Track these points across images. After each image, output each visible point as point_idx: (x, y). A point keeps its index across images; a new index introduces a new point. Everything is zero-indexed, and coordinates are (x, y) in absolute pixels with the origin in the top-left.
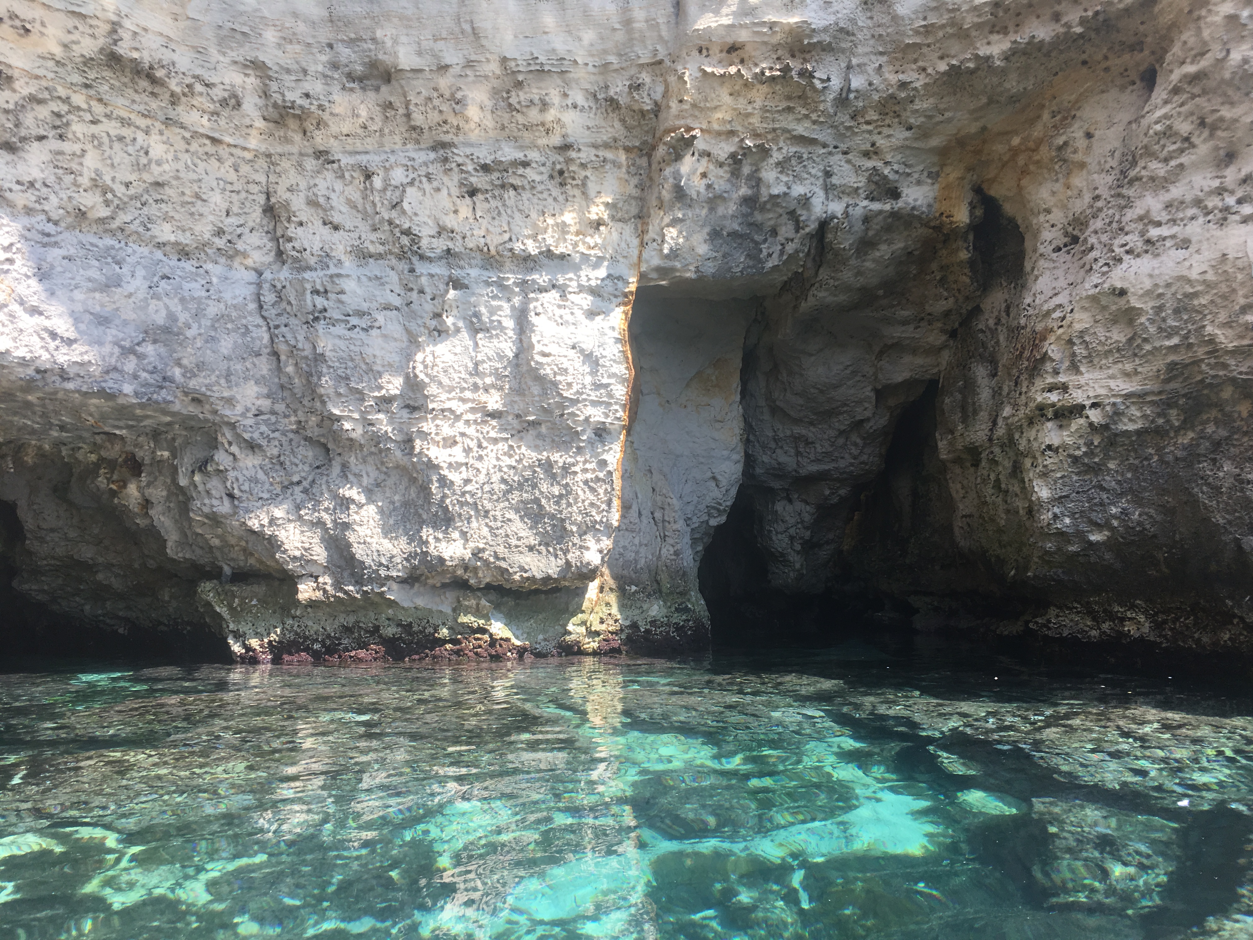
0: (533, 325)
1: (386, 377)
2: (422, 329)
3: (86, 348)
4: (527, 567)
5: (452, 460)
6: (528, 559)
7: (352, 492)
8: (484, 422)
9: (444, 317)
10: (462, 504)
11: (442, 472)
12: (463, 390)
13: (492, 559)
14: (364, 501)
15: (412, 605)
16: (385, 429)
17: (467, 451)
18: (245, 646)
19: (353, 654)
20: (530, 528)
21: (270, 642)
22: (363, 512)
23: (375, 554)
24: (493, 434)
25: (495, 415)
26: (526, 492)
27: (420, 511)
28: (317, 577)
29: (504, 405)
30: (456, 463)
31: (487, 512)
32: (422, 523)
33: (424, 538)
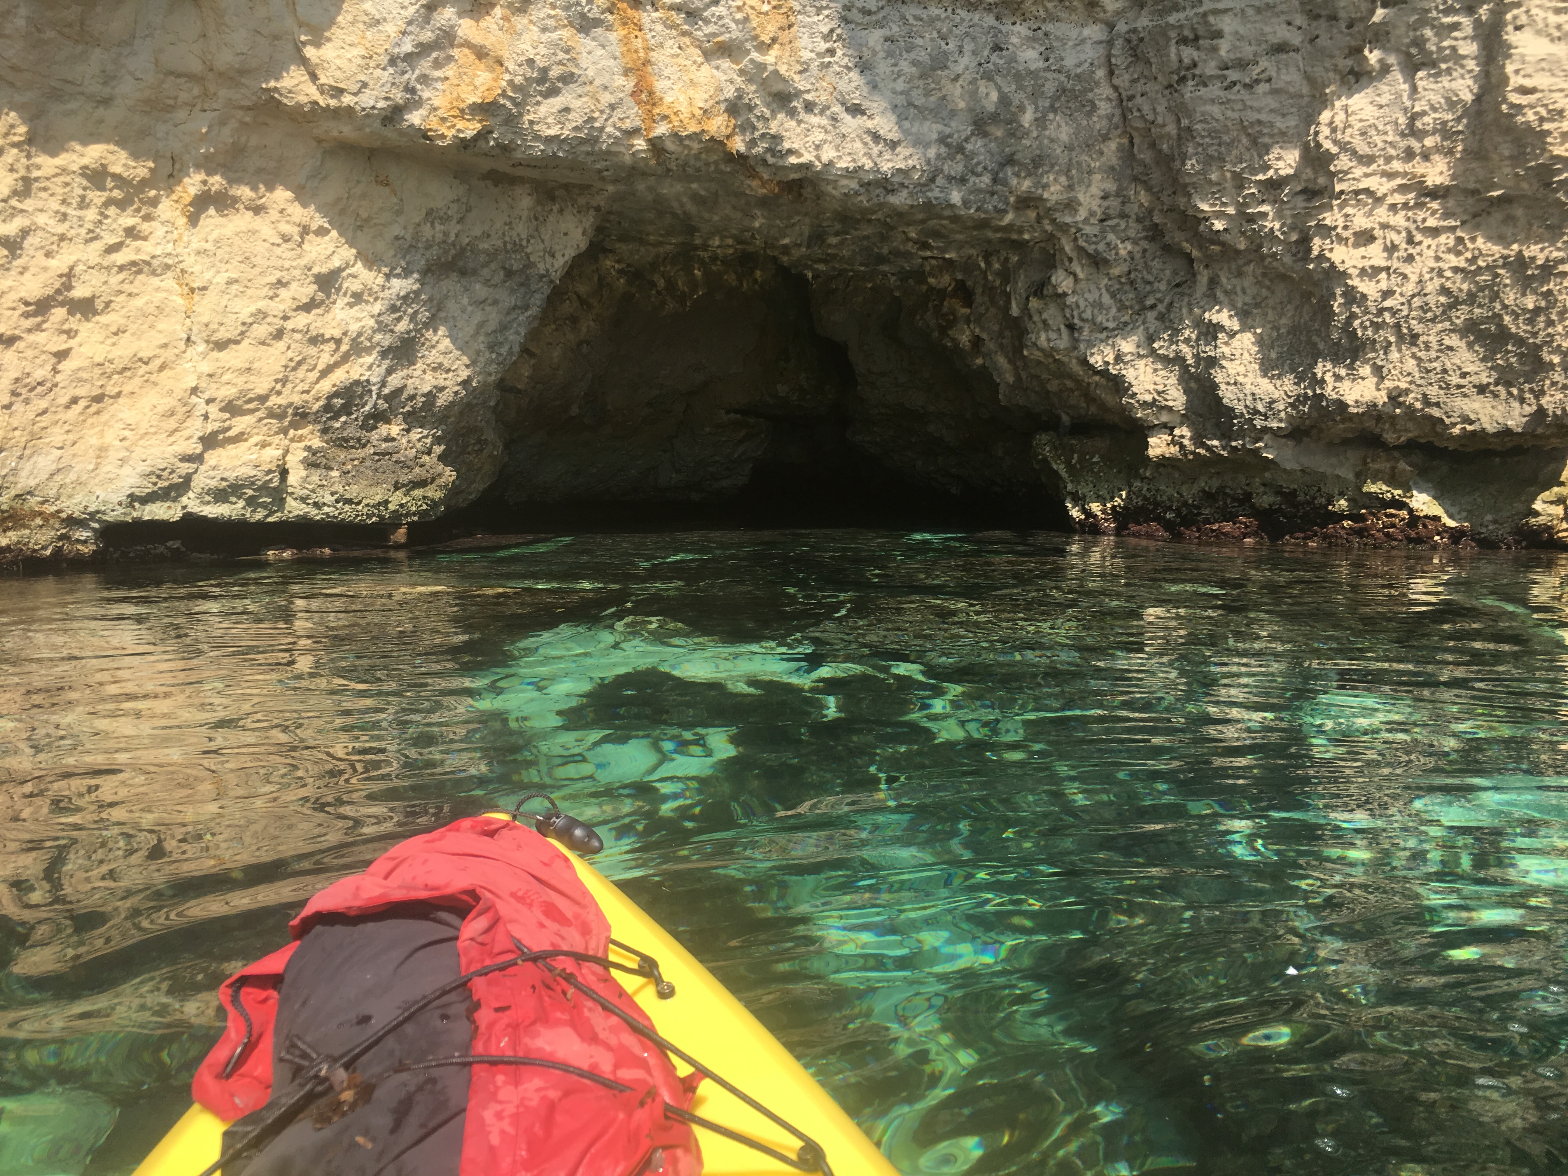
0: (1510, 47)
1: (1276, 151)
2: (1331, 75)
3: (910, 150)
4: (1473, 417)
5: (1367, 263)
6: (1476, 405)
7: (1223, 317)
8: (1419, 205)
9: (1366, 52)
10: (1377, 327)
11: (1349, 282)
12: (1389, 159)
13: (1418, 405)
14: (1237, 328)
15: (1297, 467)
16: (1269, 225)
17: (1391, 249)
18: (1084, 511)
19: (1215, 527)
20: (1482, 360)
21: (1114, 507)
22: (1235, 342)
23: (1250, 398)
24: (1432, 222)
25: (1435, 193)
26: (1480, 306)
27: (1315, 338)
28: (1172, 429)
29: (1453, 177)
30: (1372, 267)
31: (1415, 337)
32: (1316, 356)
33: (1319, 375)
